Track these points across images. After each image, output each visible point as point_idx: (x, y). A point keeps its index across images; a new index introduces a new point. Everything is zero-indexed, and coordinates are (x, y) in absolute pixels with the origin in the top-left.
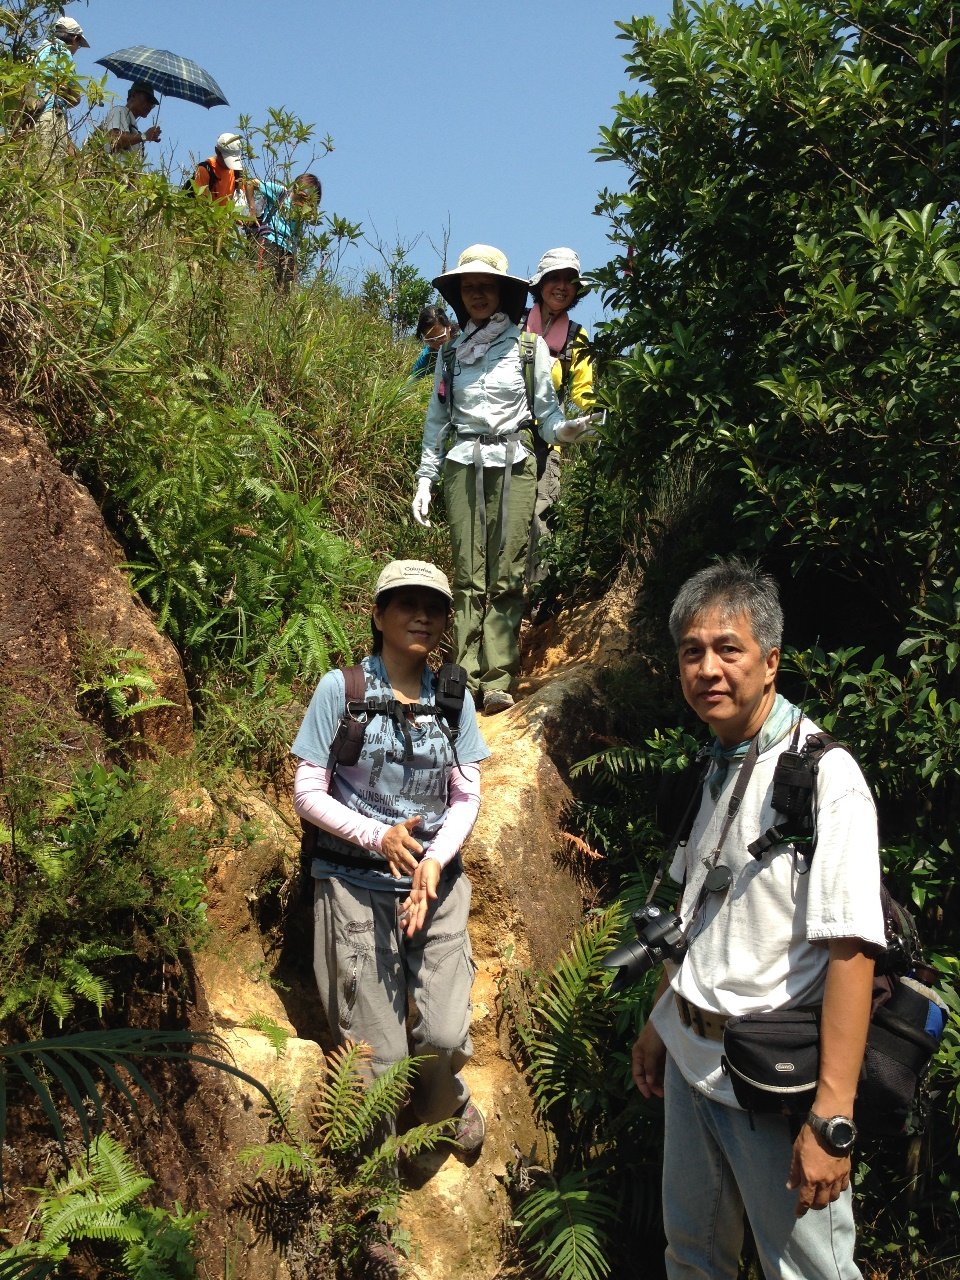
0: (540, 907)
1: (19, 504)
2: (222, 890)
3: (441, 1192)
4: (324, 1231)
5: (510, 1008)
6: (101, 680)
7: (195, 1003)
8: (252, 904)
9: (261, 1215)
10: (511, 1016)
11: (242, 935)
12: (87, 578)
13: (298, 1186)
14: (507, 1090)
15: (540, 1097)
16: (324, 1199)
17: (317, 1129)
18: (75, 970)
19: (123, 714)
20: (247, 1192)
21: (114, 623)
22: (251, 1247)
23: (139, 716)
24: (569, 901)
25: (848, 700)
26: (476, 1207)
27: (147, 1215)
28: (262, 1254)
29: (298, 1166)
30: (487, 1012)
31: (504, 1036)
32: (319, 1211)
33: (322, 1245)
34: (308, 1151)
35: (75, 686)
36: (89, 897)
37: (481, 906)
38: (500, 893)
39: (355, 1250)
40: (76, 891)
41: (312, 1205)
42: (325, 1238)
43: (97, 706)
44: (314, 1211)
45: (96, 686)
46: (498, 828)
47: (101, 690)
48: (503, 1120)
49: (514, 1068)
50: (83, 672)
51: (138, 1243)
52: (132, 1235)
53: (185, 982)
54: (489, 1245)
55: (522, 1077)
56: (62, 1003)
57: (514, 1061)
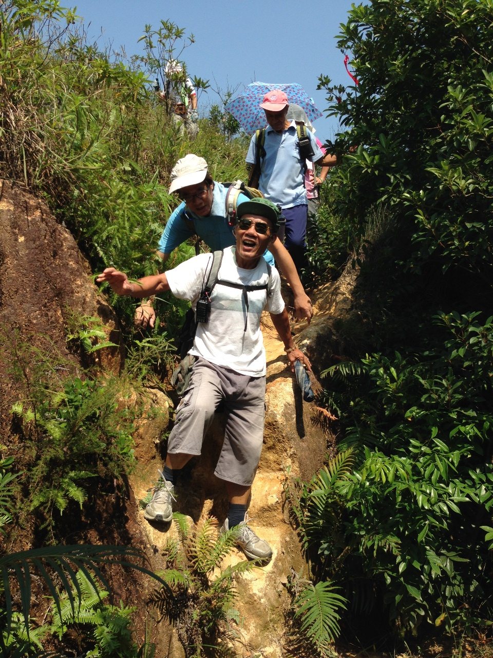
0: (304, 445)
1: (34, 242)
2: (141, 438)
3: (254, 592)
4: (196, 614)
5: (289, 498)
6: (78, 332)
7: (129, 498)
8: (157, 445)
9: (163, 605)
10: (290, 502)
11: (152, 461)
12: (70, 280)
13: (182, 590)
14: (288, 539)
15: (305, 543)
16: (195, 598)
17: (191, 561)
18: (69, 485)
19: (90, 351)
20: (156, 594)
21: (85, 302)
22: (158, 622)
23: (98, 351)
24: (319, 442)
25: (472, 341)
26: (272, 599)
27: (106, 609)
28: (164, 626)
29: (182, 581)
30: (277, 500)
31: (286, 511)
32: (192, 603)
33: (194, 621)
34: (187, 574)
35: (65, 336)
36: (75, 448)
37: (274, 445)
38: (284, 438)
39: (211, 624)
40: (68, 444)
41: (189, 600)
42: (196, 617)
43: (77, 346)
44: (190, 603)
45: (76, 336)
46: (283, 405)
47: (79, 338)
48: (285, 554)
49: (291, 528)
50: (69, 329)
51: (101, 625)
52: (98, 621)
53: (124, 489)
54: (278, 619)
55: (295, 533)
56: (62, 503)
57: (291, 524)
